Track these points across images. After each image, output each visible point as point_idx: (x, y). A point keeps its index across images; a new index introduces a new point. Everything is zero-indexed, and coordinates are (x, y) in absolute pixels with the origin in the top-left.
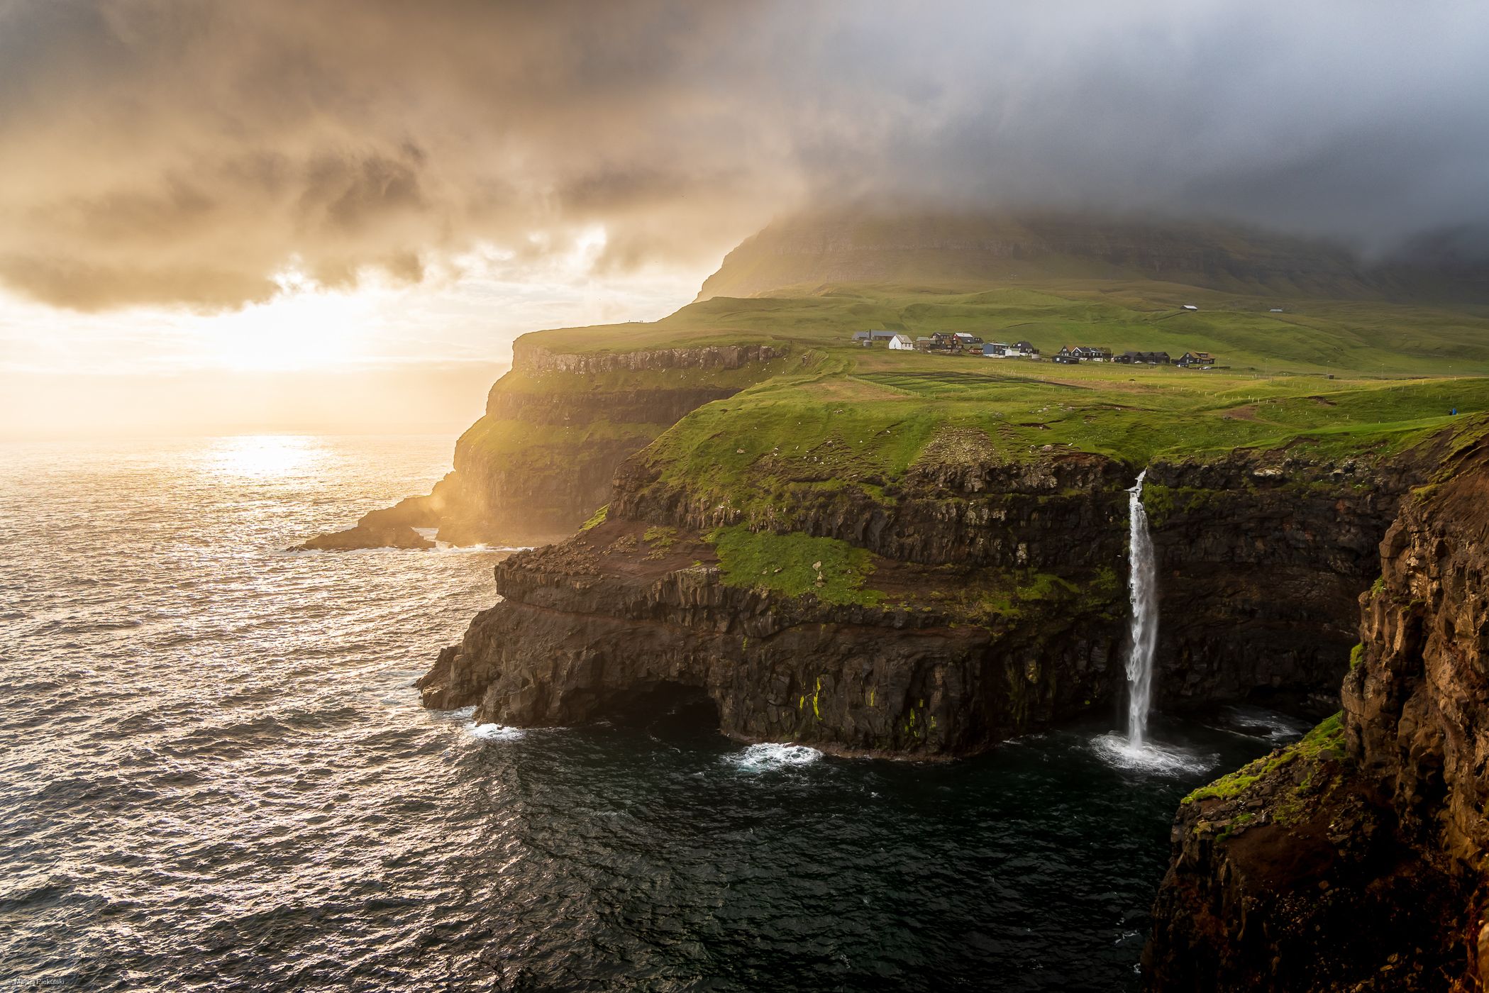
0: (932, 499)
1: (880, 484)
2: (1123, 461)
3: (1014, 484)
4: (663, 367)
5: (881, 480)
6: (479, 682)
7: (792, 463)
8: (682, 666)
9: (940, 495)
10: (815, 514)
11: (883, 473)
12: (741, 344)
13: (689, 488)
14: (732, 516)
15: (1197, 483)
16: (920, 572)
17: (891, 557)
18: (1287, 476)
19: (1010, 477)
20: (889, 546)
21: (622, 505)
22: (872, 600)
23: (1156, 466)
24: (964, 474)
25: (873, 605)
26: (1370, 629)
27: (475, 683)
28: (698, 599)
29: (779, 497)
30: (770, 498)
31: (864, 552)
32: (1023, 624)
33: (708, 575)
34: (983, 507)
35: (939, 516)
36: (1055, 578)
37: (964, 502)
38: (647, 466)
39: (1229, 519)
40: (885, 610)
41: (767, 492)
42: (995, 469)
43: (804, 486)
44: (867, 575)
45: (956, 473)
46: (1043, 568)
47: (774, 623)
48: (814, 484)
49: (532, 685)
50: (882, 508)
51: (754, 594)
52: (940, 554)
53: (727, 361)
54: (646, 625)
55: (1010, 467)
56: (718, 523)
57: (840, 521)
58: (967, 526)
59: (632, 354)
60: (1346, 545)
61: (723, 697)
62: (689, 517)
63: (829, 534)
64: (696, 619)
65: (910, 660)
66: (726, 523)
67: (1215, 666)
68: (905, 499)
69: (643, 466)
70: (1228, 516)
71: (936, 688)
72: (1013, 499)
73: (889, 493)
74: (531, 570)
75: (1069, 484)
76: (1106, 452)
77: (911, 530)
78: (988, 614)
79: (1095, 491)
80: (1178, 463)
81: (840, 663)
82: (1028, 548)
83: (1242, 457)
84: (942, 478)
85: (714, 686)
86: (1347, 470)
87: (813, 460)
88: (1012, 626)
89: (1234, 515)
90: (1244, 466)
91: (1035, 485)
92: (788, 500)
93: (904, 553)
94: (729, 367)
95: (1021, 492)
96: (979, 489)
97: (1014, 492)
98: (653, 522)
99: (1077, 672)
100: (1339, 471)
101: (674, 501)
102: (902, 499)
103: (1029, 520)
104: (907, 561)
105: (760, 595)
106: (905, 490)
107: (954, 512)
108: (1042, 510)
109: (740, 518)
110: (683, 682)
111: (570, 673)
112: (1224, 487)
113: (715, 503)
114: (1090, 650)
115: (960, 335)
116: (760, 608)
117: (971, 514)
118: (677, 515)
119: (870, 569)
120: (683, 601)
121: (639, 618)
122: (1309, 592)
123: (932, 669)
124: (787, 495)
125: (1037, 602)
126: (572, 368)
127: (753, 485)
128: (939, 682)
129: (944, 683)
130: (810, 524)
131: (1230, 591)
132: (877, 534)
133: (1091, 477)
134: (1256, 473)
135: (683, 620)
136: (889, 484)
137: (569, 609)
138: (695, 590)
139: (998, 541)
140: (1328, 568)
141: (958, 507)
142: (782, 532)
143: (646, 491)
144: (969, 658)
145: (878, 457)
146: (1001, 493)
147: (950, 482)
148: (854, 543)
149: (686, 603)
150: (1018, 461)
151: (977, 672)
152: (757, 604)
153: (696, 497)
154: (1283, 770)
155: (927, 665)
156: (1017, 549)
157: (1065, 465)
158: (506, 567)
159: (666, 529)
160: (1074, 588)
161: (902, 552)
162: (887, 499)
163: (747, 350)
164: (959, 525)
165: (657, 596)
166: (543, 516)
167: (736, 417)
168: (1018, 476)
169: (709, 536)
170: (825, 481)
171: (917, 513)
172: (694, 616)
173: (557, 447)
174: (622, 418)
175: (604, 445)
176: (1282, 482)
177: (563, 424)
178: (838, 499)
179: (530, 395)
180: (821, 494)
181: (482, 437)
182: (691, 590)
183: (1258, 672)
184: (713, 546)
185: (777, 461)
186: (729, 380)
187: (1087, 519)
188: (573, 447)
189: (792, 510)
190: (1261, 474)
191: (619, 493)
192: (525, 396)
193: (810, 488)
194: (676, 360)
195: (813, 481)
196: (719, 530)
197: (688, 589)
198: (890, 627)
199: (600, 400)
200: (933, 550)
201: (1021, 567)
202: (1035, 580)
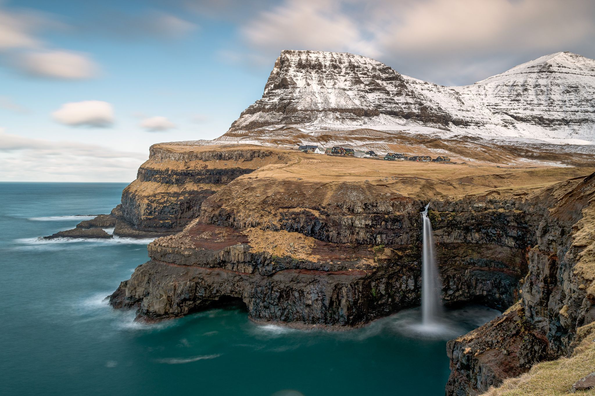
0: (340, 216)
2: (419, 200)
3: (375, 210)
4: (217, 159)
5: (318, 208)
6: (139, 296)
7: (280, 200)
8: (232, 288)
9: (344, 214)
10: (291, 222)
11: (320, 205)
12: (251, 150)
13: (235, 211)
14: (254, 223)
15: (450, 210)
16: (335, 247)
17: (323, 240)
18: (488, 207)
19: (373, 207)
20: (322, 236)
21: (205, 218)
22: (314, 259)
23: (433, 202)
24: (354, 205)
25: (316, 261)
27: (137, 296)
28: (240, 258)
29: (275, 215)
30: (272, 215)
31: (312, 239)
32: (378, 269)
33: (244, 248)
34: (362, 219)
35: (344, 223)
36: (392, 249)
37: (354, 217)
39: (464, 224)
40: (321, 263)
41: (270, 213)
42: (367, 203)
43: (285, 210)
44: (313, 248)
45: (351, 205)
46: (387, 245)
47: (273, 269)
48: (290, 209)
49: (165, 297)
50: (319, 219)
51: (264, 257)
52: (344, 239)
53: (245, 157)
54: (217, 270)
55: (373, 203)
56: (248, 226)
57: (302, 225)
58: (355, 227)
59: (204, 154)
61: (250, 302)
62: (235, 223)
63: (297, 230)
64: (239, 268)
65: (332, 285)
66: (252, 226)
67: (460, 286)
68: (329, 216)
69: (215, 201)
71: (343, 297)
72: (374, 216)
73: (322, 213)
74: (165, 246)
75: (397, 210)
76: (411, 196)
77: (332, 229)
78: (365, 265)
79: (409, 213)
80: (442, 201)
82: (381, 237)
83: (468, 199)
84: (345, 207)
85: (246, 297)
86: (512, 204)
87: (289, 199)
88: (375, 270)
89: (466, 222)
90: (470, 203)
91: (383, 210)
92: (279, 216)
93: (329, 239)
94: (246, 160)
95: (378, 213)
96: (361, 212)
97: (375, 213)
98: (219, 225)
99: (402, 290)
100: (509, 205)
101: (229, 216)
103: (381, 225)
104: (330, 242)
105: (267, 257)
106: (329, 212)
107: (350, 221)
108: (386, 221)
109: (259, 224)
110: (232, 295)
111: (182, 292)
112: (462, 212)
113: (247, 217)
114: (407, 281)
115: (344, 148)
116: (267, 262)
117: (357, 222)
118: (230, 223)
119: (315, 246)
121: (213, 267)
122: (497, 255)
123: (341, 288)
124: (279, 214)
125: (385, 260)
126: (177, 159)
127: (263, 210)
128: (344, 294)
129: (347, 295)
130: (288, 226)
131: (465, 254)
132: (317, 231)
133: (407, 207)
134: (475, 205)
135: (233, 268)
136: (322, 209)
137: (182, 263)
139: (368, 234)
140: (505, 245)
141: (352, 219)
142: (277, 230)
143: (216, 212)
144: (357, 283)
145: (318, 198)
146: (369, 213)
147: (348, 208)
148: (306, 235)
149: (234, 260)
150: (376, 200)
151: (361, 290)
152: (265, 261)
153: (239, 214)
155: (339, 287)
156: (376, 237)
157: (396, 202)
158: (153, 245)
159: (225, 229)
160: (400, 253)
162: (321, 216)
163: (254, 152)
164: (352, 227)
165: (221, 257)
166: (163, 224)
167: (255, 181)
168: (376, 206)
169: (244, 232)
170: (294, 208)
171: (334, 221)
172: (238, 266)
173: (170, 193)
174: (199, 181)
175: (191, 193)
176: (486, 209)
177: (173, 183)
178: (301, 216)
179: (158, 171)
180: (293, 213)
181: (135, 189)
182: (237, 254)
183: (477, 289)
184: (247, 236)
185: (274, 200)
186: (248, 165)
187: (406, 224)
188: (176, 194)
189: (280, 220)
190: (477, 206)
191: (204, 213)
192: (155, 171)
193: (288, 211)
194: (223, 157)
195: (289, 208)
196: (249, 229)
197: (235, 254)
198: (323, 270)
199: (189, 173)
200: (341, 238)
201: (378, 245)
202: (384, 251)
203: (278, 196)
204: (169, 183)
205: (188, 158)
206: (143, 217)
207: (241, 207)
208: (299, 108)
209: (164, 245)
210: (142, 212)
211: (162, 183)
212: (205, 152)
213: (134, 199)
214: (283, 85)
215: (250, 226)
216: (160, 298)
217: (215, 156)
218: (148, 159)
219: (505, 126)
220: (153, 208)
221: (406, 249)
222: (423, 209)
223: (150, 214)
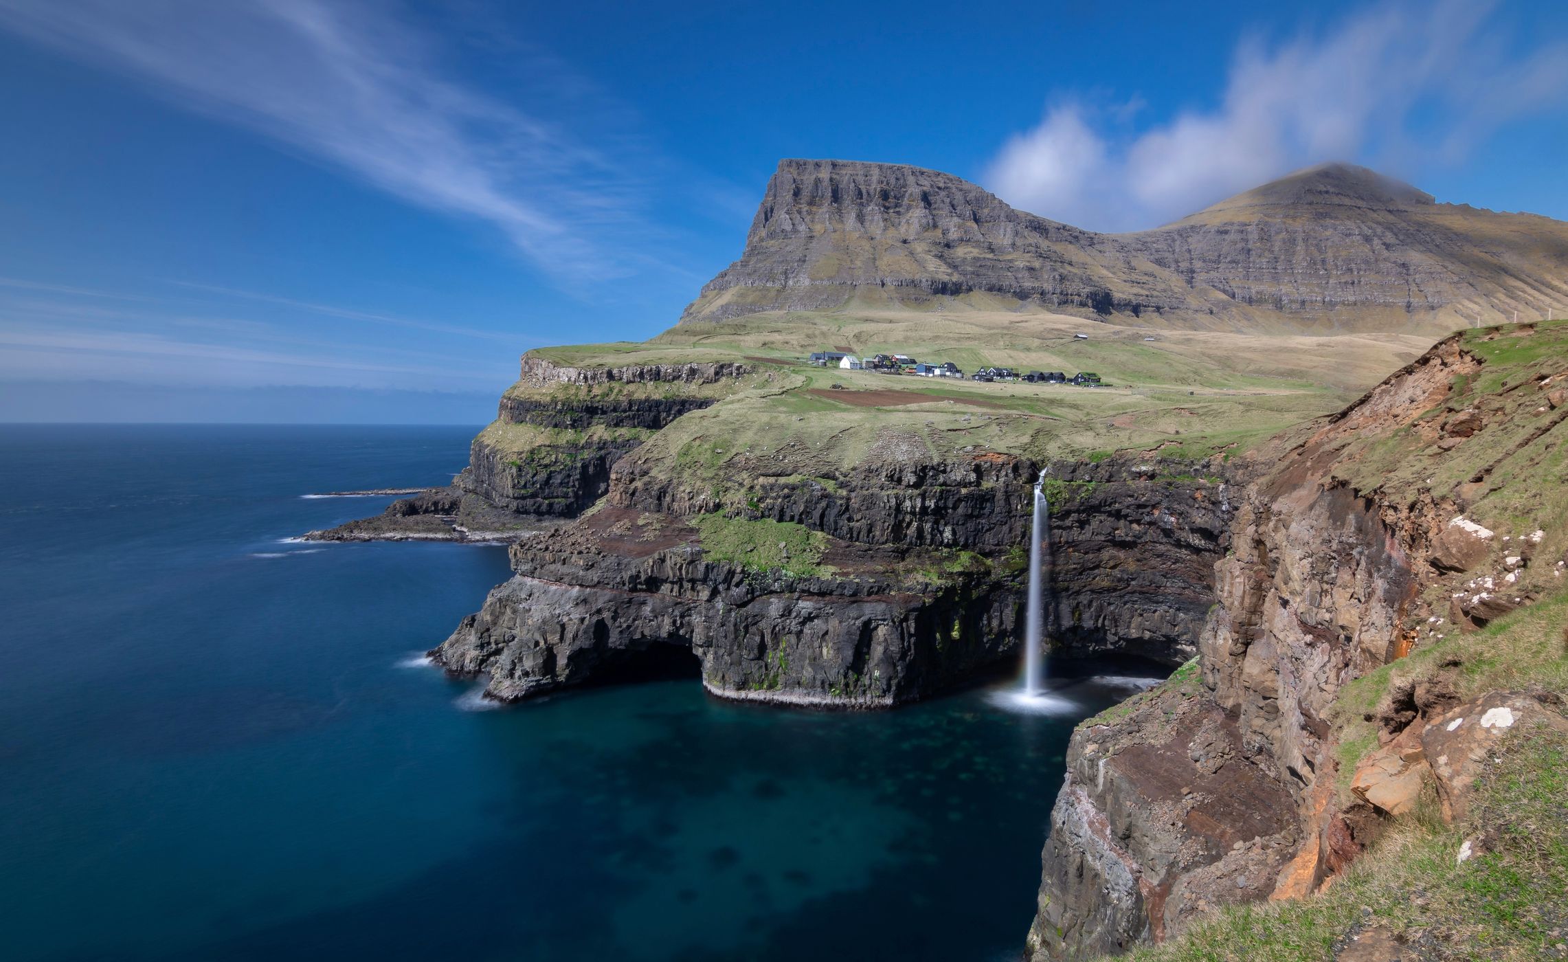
0: (876, 490)
1: (834, 478)
2: (1028, 459)
3: (941, 479)
4: (651, 380)
5: (834, 475)
7: (761, 460)
8: (671, 628)
9: (882, 487)
10: (781, 503)
11: (837, 469)
12: (717, 362)
13: (675, 481)
14: (712, 504)
15: (1087, 477)
16: (866, 551)
17: (842, 538)
18: (1157, 472)
19: (939, 472)
20: (841, 529)
21: (619, 496)
22: (826, 573)
23: (1055, 464)
24: (901, 471)
25: (828, 577)
26: (1222, 591)
28: (684, 573)
29: (751, 488)
30: (743, 491)
31: (820, 534)
32: (948, 592)
33: (692, 554)
34: (916, 497)
35: (882, 504)
36: (974, 554)
37: (901, 493)
38: (640, 462)
39: (1112, 506)
40: (838, 582)
41: (741, 485)
42: (927, 466)
43: (772, 480)
44: (823, 553)
45: (895, 470)
46: (965, 547)
47: (747, 593)
48: (779, 478)
49: (542, 646)
50: (836, 498)
51: (729, 571)
52: (882, 535)
53: (706, 376)
54: (640, 595)
55: (939, 465)
56: (699, 511)
57: (802, 509)
58: (904, 512)
59: (625, 369)
60: (1202, 526)
61: (705, 654)
62: (676, 505)
63: (792, 519)
64: (682, 589)
65: (858, 621)
66: (707, 511)
68: (854, 490)
69: (636, 462)
70: (1111, 503)
71: (879, 644)
72: (942, 492)
73: (842, 485)
74: (541, 549)
75: (985, 478)
76: (1013, 451)
77: (859, 516)
78: (920, 584)
79: (1006, 484)
80: (1072, 460)
81: (803, 623)
82: (953, 530)
83: (1121, 456)
84: (885, 474)
85: (697, 645)
86: (1204, 467)
87: (778, 458)
88: (940, 593)
89: (1115, 502)
90: (1123, 464)
92: (759, 492)
93: (853, 536)
94: (708, 381)
95: (947, 485)
96: (914, 483)
97: (941, 484)
98: (645, 509)
99: (992, 629)
100: (1198, 467)
101: (663, 491)
102: (852, 490)
103: (953, 508)
104: (856, 541)
105: (735, 570)
106: (854, 484)
107: (893, 501)
108: (965, 499)
109: (718, 507)
110: (671, 642)
111: (575, 637)
112: (1108, 481)
113: (698, 494)
114: (1002, 612)
115: (898, 357)
116: (736, 579)
117: (908, 503)
118: (665, 504)
119: (826, 548)
120: (671, 575)
121: (634, 589)
122: (1173, 563)
123: (876, 628)
124: (758, 487)
125: (960, 574)
126: (573, 379)
127: (729, 479)
128: (882, 639)
129: (886, 640)
130: (776, 511)
131: (1111, 563)
132: (832, 519)
133: (1003, 472)
134: (1134, 469)
135: (672, 591)
136: (842, 478)
137: (574, 582)
138: (682, 565)
139: (929, 525)
141: (897, 497)
142: (753, 518)
143: (638, 484)
144: (906, 619)
145: (833, 456)
146: (931, 485)
147: (890, 478)
148: (813, 526)
149: (674, 576)
150: (945, 460)
151: (912, 630)
152: (732, 577)
153: (682, 488)
154: (1154, 702)
155: (873, 625)
156: (944, 531)
157: (982, 463)
158: (519, 547)
159: (656, 516)
160: (989, 562)
161: (852, 534)
162: (840, 491)
163: (722, 367)
164: (897, 512)
165: (649, 571)
166: (550, 505)
168: (944, 472)
169: (693, 522)
170: (789, 475)
171: (863, 501)
172: (680, 586)
173: (561, 446)
174: (618, 422)
175: (602, 445)
176: (1154, 476)
177: (566, 428)
178: (799, 491)
179: (536, 402)
180: (786, 486)
181: (495, 438)
182: (678, 565)
183: (1133, 625)
184: (697, 530)
185: (748, 459)
186: (708, 392)
188: (574, 447)
189: (761, 499)
190: (1138, 470)
191: (616, 485)
192: (532, 402)
193: (776, 481)
194: (662, 374)
195: (779, 475)
196: (701, 516)
197: (675, 564)
198: (842, 595)
199: (597, 407)
200: (877, 533)
201: (947, 546)
202: (958, 556)
203: (758, 453)
204: (559, 425)
205: (593, 378)
207: (687, 473)
209: (540, 546)
210: (510, 483)
211: (546, 427)
212: (628, 366)
213: (493, 457)
214: (783, 232)
216: (535, 647)
217: (646, 373)
218: (519, 379)
219: (1214, 313)
220: (530, 475)
222: (1033, 478)
223: (525, 486)
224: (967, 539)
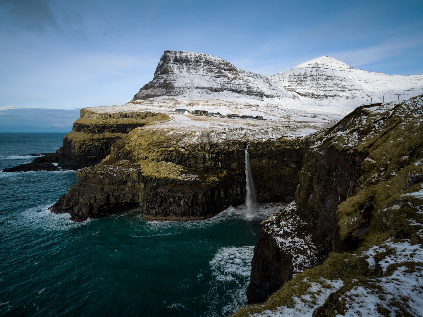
0: (197, 152)
2: (243, 142)
3: (217, 148)
4: (124, 118)
5: (184, 147)
6: (73, 204)
7: (161, 143)
8: (132, 197)
9: (199, 151)
10: (167, 156)
11: (185, 145)
12: (145, 112)
13: (133, 150)
14: (145, 157)
15: (261, 147)
16: (194, 171)
17: (187, 167)
19: (216, 146)
20: (186, 164)
21: (114, 155)
22: (181, 178)
23: (251, 143)
24: (205, 145)
26: (301, 180)
27: (71, 204)
28: (136, 179)
29: (157, 152)
31: (180, 166)
32: (219, 183)
33: (138, 173)
34: (210, 154)
35: (199, 156)
36: (228, 171)
37: (205, 152)
38: (121, 144)
40: (186, 180)
41: (154, 151)
42: (213, 144)
43: (164, 149)
44: (181, 172)
45: (203, 145)
46: (225, 169)
47: (157, 185)
48: (167, 148)
49: (89, 204)
50: (185, 154)
51: (151, 178)
54: (122, 187)
55: (216, 143)
56: (141, 159)
57: (174, 158)
58: (206, 159)
59: (115, 114)
60: (294, 161)
61: (143, 205)
62: (133, 157)
63: (171, 161)
64: (135, 185)
65: (192, 193)
66: (143, 159)
67: (266, 190)
71: (199, 200)
72: (217, 152)
73: (186, 150)
75: (231, 148)
76: (239, 139)
77: (192, 160)
78: (212, 181)
79: (237, 149)
80: (256, 142)
82: (221, 163)
83: (270, 141)
84: (200, 146)
85: (140, 202)
87: (166, 142)
88: (218, 183)
89: (269, 154)
90: (271, 143)
91: (222, 148)
92: (160, 153)
94: (142, 118)
95: (219, 150)
96: (209, 149)
97: (217, 150)
98: (123, 159)
99: (234, 194)
100: (292, 144)
101: (128, 153)
102: (189, 152)
103: (221, 157)
104: (191, 168)
105: (153, 178)
106: (190, 150)
107: (203, 155)
108: (225, 154)
109: (147, 158)
110: (132, 202)
111: (100, 201)
112: (267, 148)
113: (140, 154)
114: (237, 189)
117: (207, 156)
118: (130, 157)
119: (182, 170)
121: (120, 185)
122: (286, 172)
123: (198, 195)
124: (160, 151)
125: (224, 177)
126: (98, 117)
127: (150, 149)
129: (201, 198)
130: (166, 159)
132: (183, 161)
133: (236, 146)
135: (132, 185)
136: (186, 148)
137: (99, 183)
139: (214, 162)
140: (290, 167)
141: (204, 154)
142: (158, 161)
143: (121, 151)
144: (207, 192)
145: (183, 141)
146: (214, 150)
147: (202, 147)
148: (177, 164)
149: (133, 180)
150: (218, 142)
151: (209, 195)
152: (152, 180)
153: (135, 152)
155: (196, 194)
156: (218, 164)
157: (229, 143)
158: (80, 172)
159: (126, 161)
160: (232, 173)
161: (190, 166)
162: (186, 152)
163: (147, 114)
164: (204, 159)
165: (124, 179)
166: (90, 158)
167: (145, 131)
168: (218, 146)
169: (139, 163)
170: (169, 147)
171: (193, 155)
172: (135, 183)
173: (94, 139)
174: (113, 131)
175: (107, 139)
176: (280, 146)
177: (96, 133)
178: (173, 152)
179: (85, 125)
180: (169, 151)
181: (71, 136)
182: (134, 177)
184: (140, 165)
185: (156, 143)
186: (143, 121)
187: (235, 156)
188: (98, 140)
189: (161, 155)
191: (113, 151)
192: (84, 125)
194: (127, 116)
196: (141, 161)
198: (187, 185)
199: (106, 126)
200: (198, 165)
201: (220, 168)
202: (223, 172)
203: (159, 140)
204: (93, 132)
205: (105, 117)
206: (77, 154)
207: (136, 147)
208: (176, 86)
209: (87, 172)
210: (77, 151)
211: (89, 133)
213: (71, 143)
214: (166, 72)
215: (142, 159)
216: (86, 205)
217: (123, 115)
218: (79, 117)
219: (294, 98)
220: (83, 149)
221: (236, 170)
222: (245, 147)
223: (82, 152)
224: (225, 166)
